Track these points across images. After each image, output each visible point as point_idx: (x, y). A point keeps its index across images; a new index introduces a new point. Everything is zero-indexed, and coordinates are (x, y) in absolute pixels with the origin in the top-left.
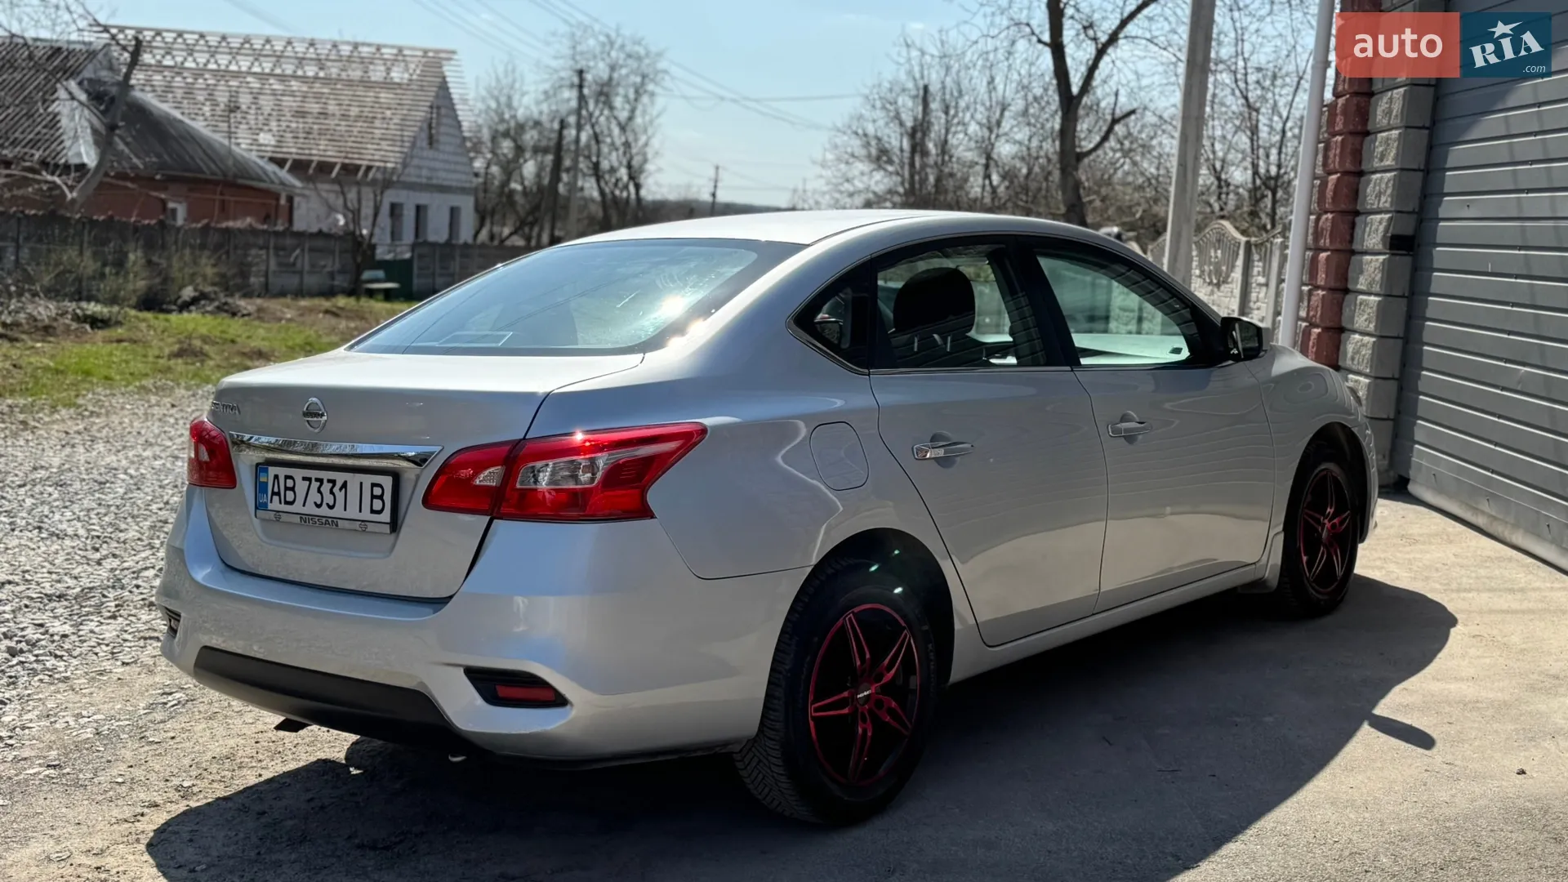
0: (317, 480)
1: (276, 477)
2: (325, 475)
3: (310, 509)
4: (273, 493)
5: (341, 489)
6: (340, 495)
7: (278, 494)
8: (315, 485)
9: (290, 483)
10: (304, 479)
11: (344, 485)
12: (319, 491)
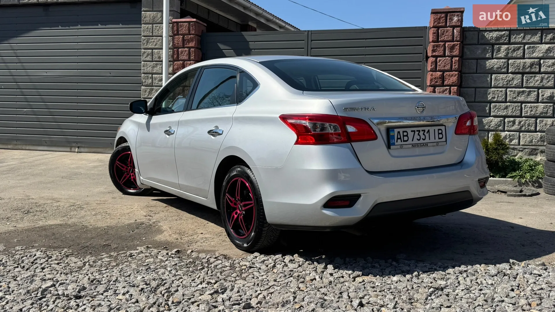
0: (417, 131)
1: (399, 132)
2: (420, 129)
3: (415, 141)
4: (398, 139)
5: (427, 133)
6: (427, 135)
7: (400, 138)
8: (417, 133)
9: (405, 134)
10: (412, 131)
11: (429, 131)
12: (419, 134)
